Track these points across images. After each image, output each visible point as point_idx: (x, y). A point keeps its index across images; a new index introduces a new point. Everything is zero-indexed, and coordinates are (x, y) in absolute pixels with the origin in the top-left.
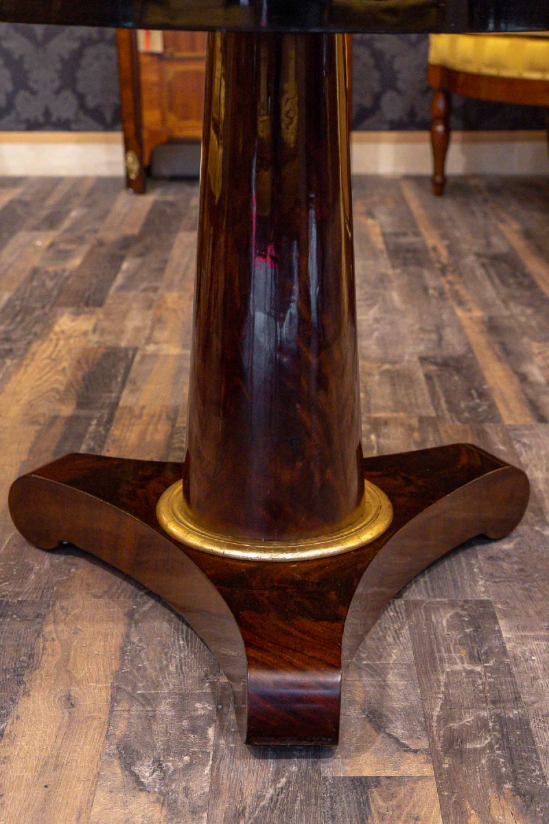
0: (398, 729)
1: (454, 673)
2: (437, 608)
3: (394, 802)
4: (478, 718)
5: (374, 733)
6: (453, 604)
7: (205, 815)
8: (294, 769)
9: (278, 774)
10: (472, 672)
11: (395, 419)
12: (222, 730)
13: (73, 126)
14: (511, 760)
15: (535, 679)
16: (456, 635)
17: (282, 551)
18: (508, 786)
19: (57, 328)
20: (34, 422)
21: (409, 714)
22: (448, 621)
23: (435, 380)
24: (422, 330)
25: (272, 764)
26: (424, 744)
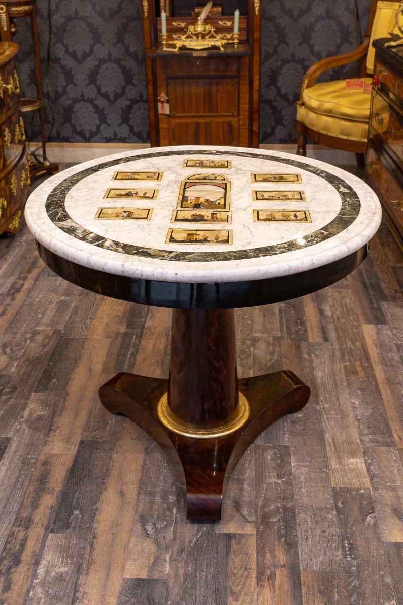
0: (245, 512)
1: (270, 484)
2: (267, 449)
3: (239, 546)
4: (276, 506)
5: (236, 513)
6: (274, 447)
7: (170, 550)
9: (198, 532)
10: (276, 483)
11: (262, 338)
12: (179, 510)
13: (127, 140)
14: (286, 528)
15: (301, 487)
16: (273, 464)
17: (204, 434)
18: (283, 540)
20: (109, 337)
21: (250, 504)
22: (271, 457)
23: (283, 312)
25: (196, 526)
26: (253, 519)
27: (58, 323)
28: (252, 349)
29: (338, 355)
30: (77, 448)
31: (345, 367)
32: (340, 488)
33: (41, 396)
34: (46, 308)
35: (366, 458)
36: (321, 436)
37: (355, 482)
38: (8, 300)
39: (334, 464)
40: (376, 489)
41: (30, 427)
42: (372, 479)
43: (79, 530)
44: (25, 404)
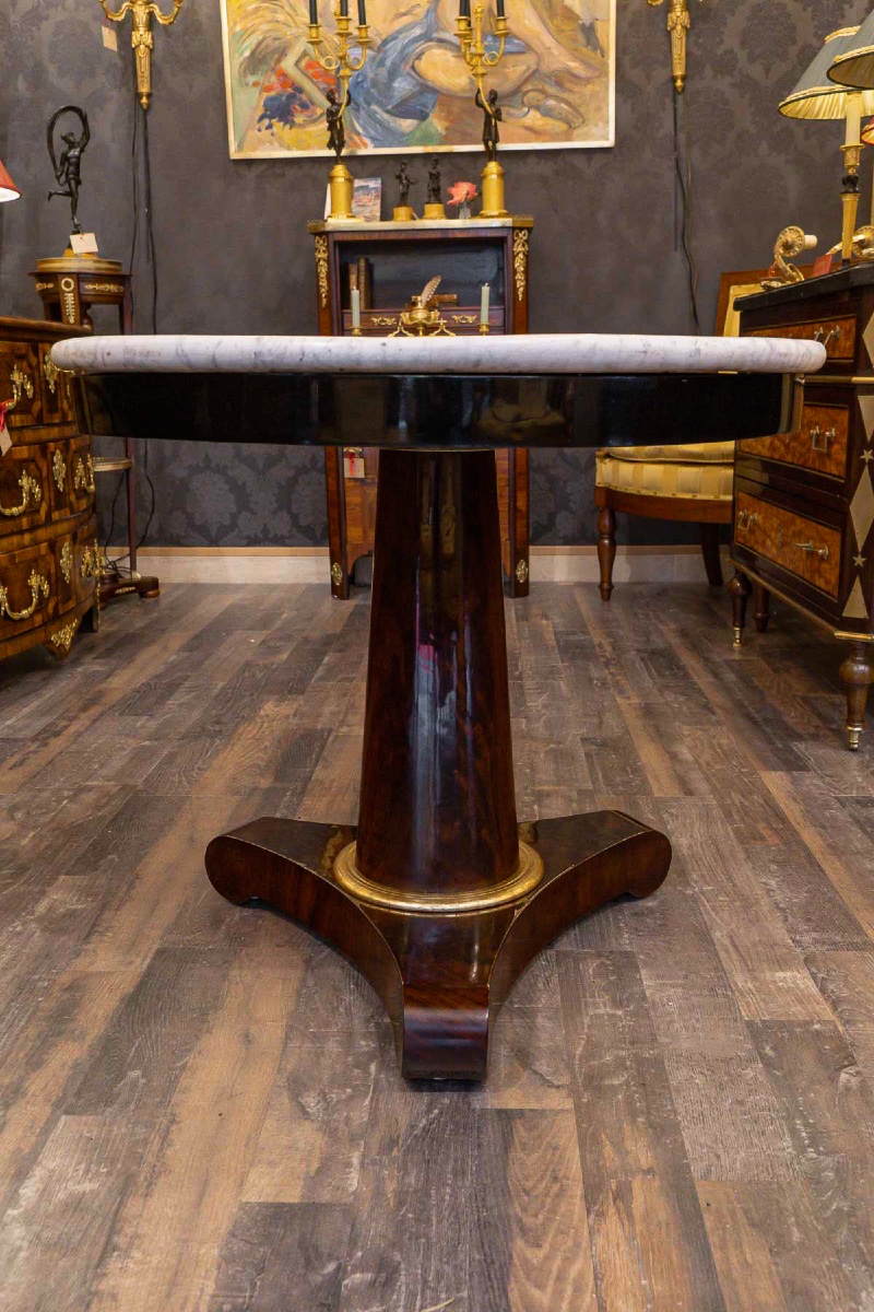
0: (543, 1066)
1: (598, 1016)
2: (585, 959)
3: (535, 1133)
4: (617, 1057)
5: (521, 1069)
6: (599, 955)
7: (363, 1142)
8: (446, 1101)
9: (431, 1106)
10: (613, 1015)
11: (556, 792)
12: (382, 1067)
13: (287, 541)
14: (645, 1096)
15: (671, 1022)
16: (601, 982)
17: (442, 902)
18: (641, 1120)
19: (262, 713)
20: (236, 792)
21: (554, 1052)
22: (594, 969)
23: (595, 758)
24: (585, 715)
25: (426, 1097)
26: (565, 1080)
27: (131, 775)
28: (535, 807)
29: (717, 812)
30: (148, 961)
31: (737, 832)
32: (764, 1022)
33: (81, 880)
34: (110, 756)
35: (814, 970)
36: (704, 937)
37: (797, 1012)
38: (33, 747)
39: (740, 980)
40: (847, 1022)
41: (45, 929)
42: (835, 1005)
43: (137, 1108)
44: (43, 893)
